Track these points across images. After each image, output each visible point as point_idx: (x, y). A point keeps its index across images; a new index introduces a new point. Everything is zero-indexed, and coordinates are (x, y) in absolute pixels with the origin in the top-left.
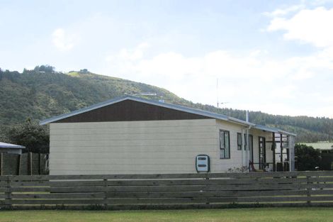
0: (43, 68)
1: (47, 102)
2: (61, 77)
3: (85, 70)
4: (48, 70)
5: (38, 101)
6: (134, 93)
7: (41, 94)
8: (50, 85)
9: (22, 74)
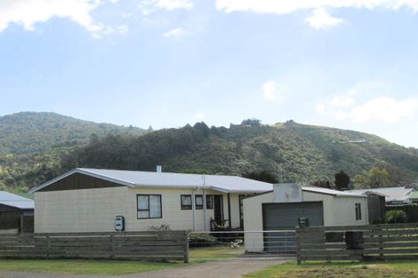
0: (248, 122)
1: (253, 155)
2: (266, 130)
3: (291, 121)
4: (255, 123)
5: (244, 154)
6: (342, 140)
7: (247, 147)
8: (255, 138)
9: (229, 129)
